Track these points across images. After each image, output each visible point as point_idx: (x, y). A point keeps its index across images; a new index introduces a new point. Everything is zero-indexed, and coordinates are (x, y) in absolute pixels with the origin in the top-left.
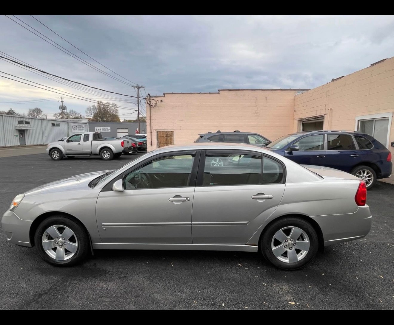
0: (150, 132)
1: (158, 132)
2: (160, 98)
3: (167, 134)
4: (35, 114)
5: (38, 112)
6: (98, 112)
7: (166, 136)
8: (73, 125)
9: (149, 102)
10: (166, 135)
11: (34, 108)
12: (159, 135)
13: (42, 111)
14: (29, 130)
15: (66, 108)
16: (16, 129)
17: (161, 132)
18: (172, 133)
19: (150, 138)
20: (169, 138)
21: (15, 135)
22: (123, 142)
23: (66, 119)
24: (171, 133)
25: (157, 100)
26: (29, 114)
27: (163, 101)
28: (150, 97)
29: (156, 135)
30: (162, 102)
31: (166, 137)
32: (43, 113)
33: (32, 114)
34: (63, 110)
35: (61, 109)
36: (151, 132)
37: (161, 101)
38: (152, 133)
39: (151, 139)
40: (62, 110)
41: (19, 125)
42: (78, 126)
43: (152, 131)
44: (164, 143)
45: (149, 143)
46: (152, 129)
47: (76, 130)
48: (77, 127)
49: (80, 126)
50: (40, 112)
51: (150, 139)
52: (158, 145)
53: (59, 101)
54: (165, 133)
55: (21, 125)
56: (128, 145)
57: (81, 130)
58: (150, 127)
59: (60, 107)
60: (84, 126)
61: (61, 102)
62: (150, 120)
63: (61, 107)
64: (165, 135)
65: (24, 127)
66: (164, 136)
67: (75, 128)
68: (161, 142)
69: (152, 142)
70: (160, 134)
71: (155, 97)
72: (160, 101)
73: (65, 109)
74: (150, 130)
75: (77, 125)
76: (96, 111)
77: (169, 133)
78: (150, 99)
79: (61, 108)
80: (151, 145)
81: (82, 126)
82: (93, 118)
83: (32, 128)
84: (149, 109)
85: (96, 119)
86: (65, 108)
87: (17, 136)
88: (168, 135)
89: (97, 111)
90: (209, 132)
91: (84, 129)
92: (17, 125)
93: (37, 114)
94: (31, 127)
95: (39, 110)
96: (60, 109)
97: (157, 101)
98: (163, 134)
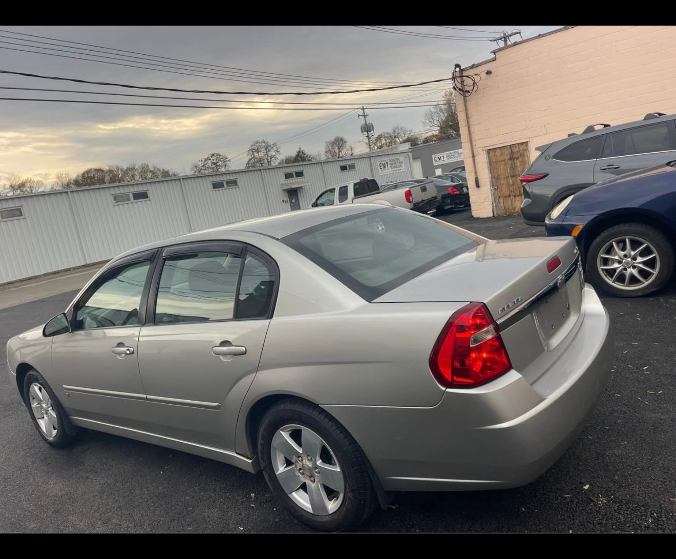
0: (471, 155)
1: (489, 151)
2: (486, 65)
3: (512, 152)
4: (336, 149)
5: (340, 145)
6: (447, 118)
7: (510, 159)
8: (379, 162)
9: (459, 86)
10: (509, 157)
11: (332, 139)
12: (493, 159)
13: (345, 142)
14: (303, 188)
15: (373, 126)
16: (284, 190)
17: (498, 150)
18: (524, 147)
19: (474, 172)
20: (518, 163)
21: (283, 201)
22: (409, 191)
23: (389, 146)
24: (522, 148)
25: (476, 75)
26: (326, 152)
27: (493, 70)
28: (462, 71)
29: (486, 161)
30: (491, 76)
31: (510, 162)
32: (348, 145)
33: (330, 151)
34: (368, 133)
35: (365, 131)
36: (473, 156)
37: (489, 73)
38: (476, 158)
39: (476, 173)
40: (366, 133)
41: (286, 182)
42: (390, 160)
43: (476, 153)
44: (508, 177)
45: (471, 183)
46: (474, 147)
47: (387, 171)
48: (388, 164)
49: (394, 160)
50: (342, 144)
51: (474, 174)
52: (494, 184)
53: (359, 116)
54: (507, 152)
55: (290, 181)
56: (425, 195)
57: (397, 169)
58: (469, 144)
59: (361, 128)
60: (402, 158)
61: (362, 118)
62: (467, 127)
63: (364, 128)
64: (507, 157)
65: (294, 183)
66: (505, 160)
67: (384, 167)
68: (499, 176)
69: (479, 178)
70: (495, 155)
71: (473, 67)
72: (484, 75)
73: (372, 129)
74: (471, 152)
75: (388, 159)
76: (443, 117)
77: (516, 150)
78: (461, 76)
79: (363, 130)
80: (478, 186)
81: (398, 159)
82: (440, 132)
83: (308, 182)
84: (463, 101)
85: (445, 133)
86: (371, 127)
87: (286, 202)
88: (516, 156)
89: (446, 114)
90: (569, 135)
91: (403, 165)
92: (284, 182)
93: (339, 148)
94: (306, 181)
95: (342, 140)
96: (362, 132)
97: (477, 79)
98: (502, 154)
